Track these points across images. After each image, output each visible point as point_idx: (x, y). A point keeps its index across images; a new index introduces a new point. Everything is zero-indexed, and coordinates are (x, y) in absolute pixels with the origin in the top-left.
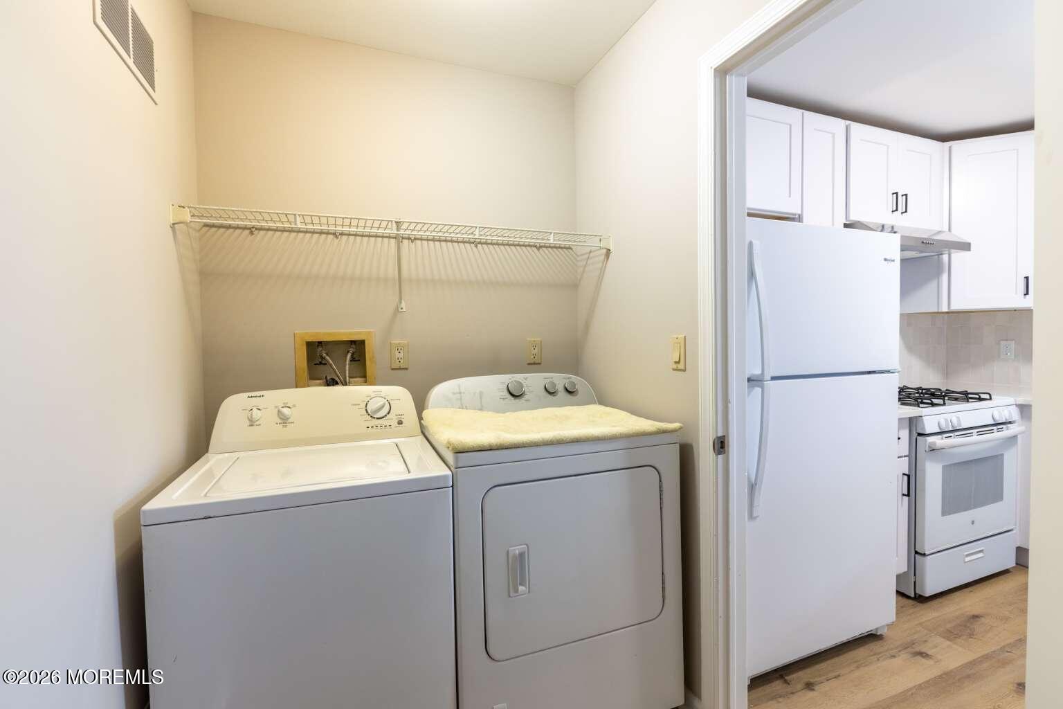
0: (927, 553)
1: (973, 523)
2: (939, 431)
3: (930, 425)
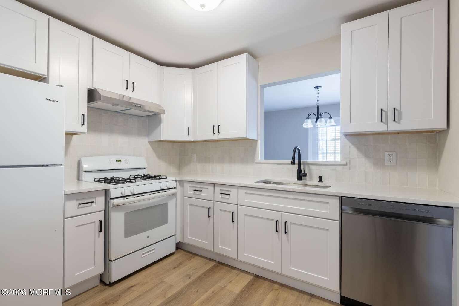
0: (112, 260)
1: (148, 237)
2: (131, 194)
3: (113, 194)
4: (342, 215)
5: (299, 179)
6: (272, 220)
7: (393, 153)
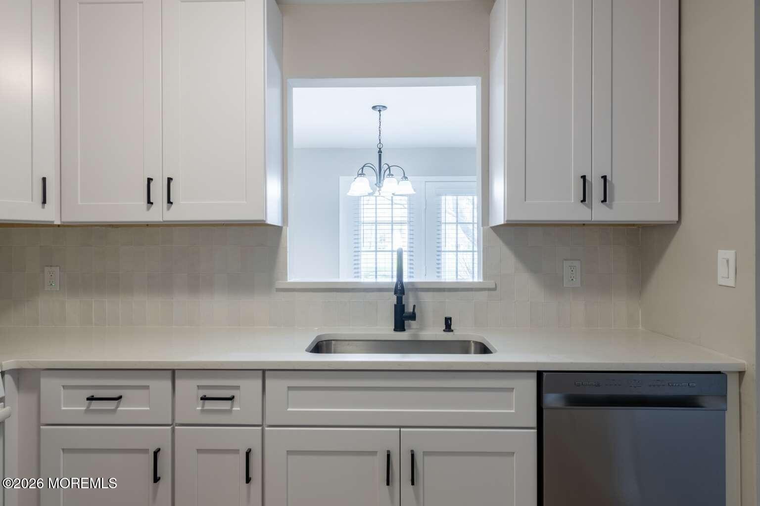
4: (545, 413)
5: (400, 326)
6: (374, 453)
7: (577, 264)
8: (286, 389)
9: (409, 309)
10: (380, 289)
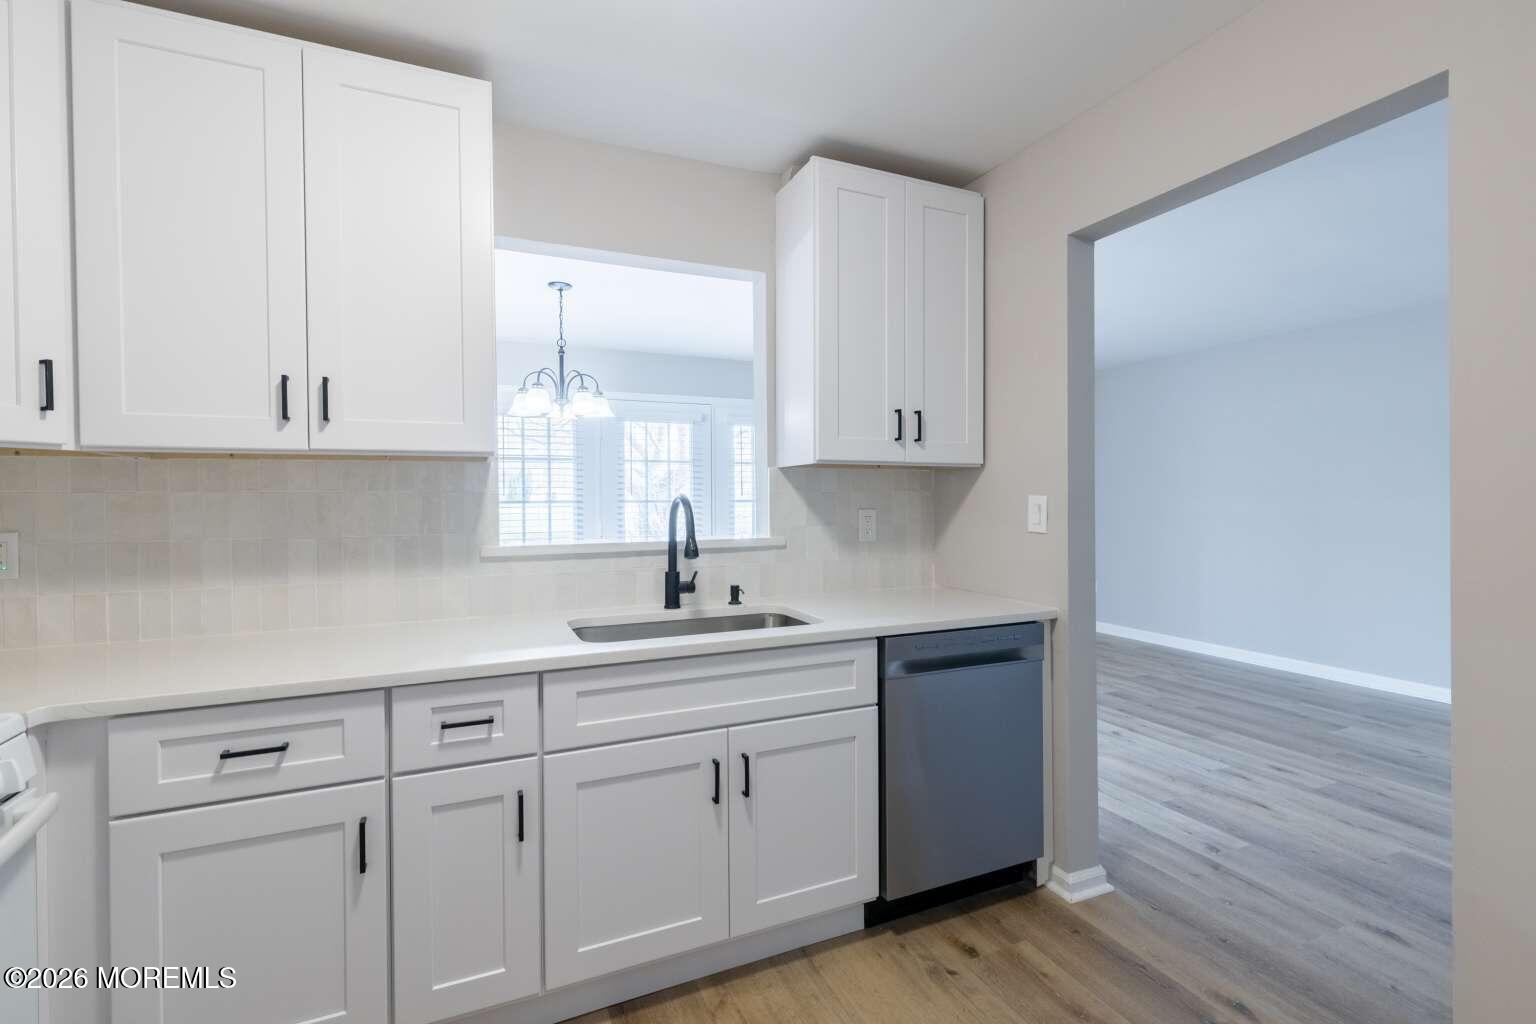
4: (887, 685)
5: (672, 602)
6: (696, 766)
7: (873, 513)
8: (576, 695)
9: (684, 578)
10: (641, 553)
